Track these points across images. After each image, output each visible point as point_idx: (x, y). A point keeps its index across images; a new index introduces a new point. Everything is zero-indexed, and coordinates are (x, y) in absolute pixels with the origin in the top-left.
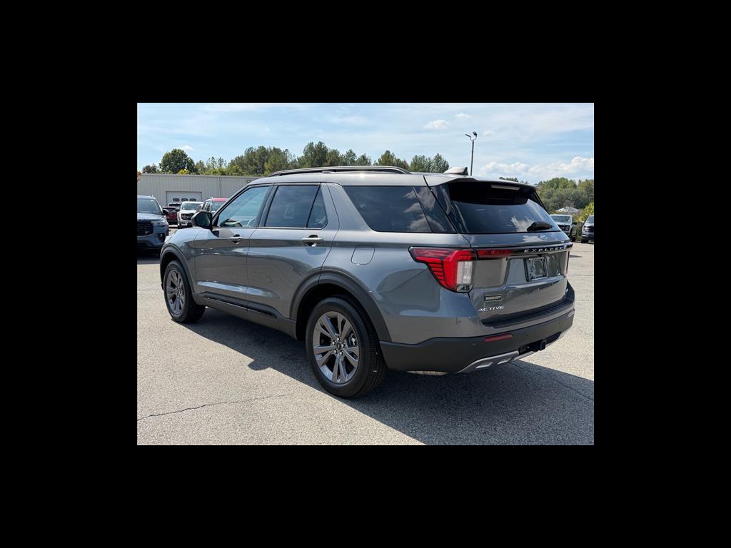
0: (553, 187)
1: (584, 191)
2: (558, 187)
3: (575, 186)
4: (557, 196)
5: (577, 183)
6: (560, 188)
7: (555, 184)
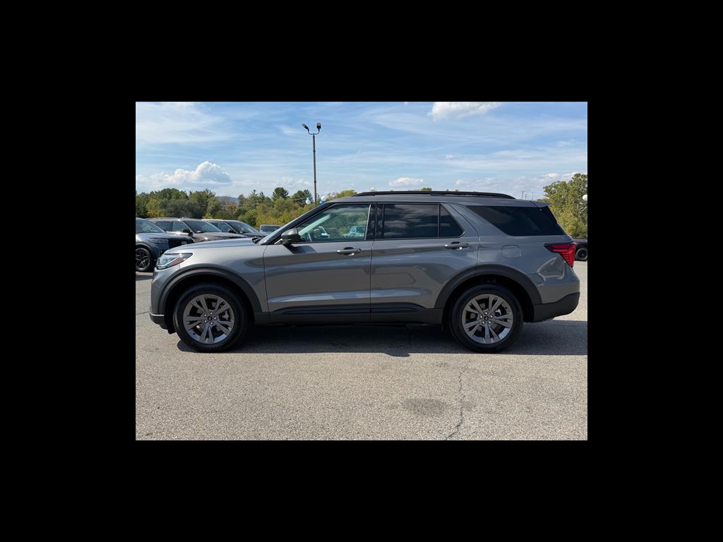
0: (165, 197)
1: (196, 202)
2: (171, 198)
3: (187, 197)
4: (172, 206)
5: (188, 194)
6: (173, 199)
7: (168, 195)
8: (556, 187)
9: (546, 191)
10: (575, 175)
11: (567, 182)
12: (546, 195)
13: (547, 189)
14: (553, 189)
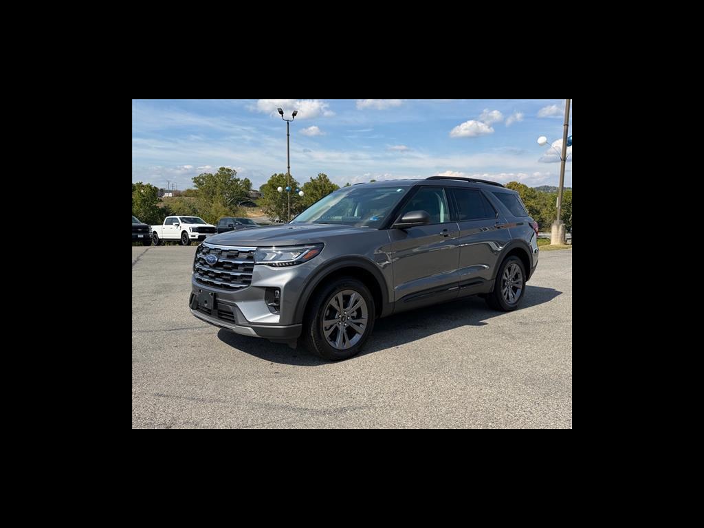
8: (203, 179)
9: (195, 182)
10: (220, 169)
11: (213, 175)
12: (195, 186)
13: (196, 180)
14: (201, 180)
